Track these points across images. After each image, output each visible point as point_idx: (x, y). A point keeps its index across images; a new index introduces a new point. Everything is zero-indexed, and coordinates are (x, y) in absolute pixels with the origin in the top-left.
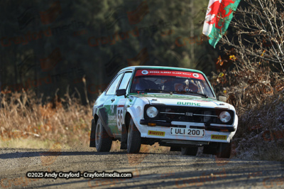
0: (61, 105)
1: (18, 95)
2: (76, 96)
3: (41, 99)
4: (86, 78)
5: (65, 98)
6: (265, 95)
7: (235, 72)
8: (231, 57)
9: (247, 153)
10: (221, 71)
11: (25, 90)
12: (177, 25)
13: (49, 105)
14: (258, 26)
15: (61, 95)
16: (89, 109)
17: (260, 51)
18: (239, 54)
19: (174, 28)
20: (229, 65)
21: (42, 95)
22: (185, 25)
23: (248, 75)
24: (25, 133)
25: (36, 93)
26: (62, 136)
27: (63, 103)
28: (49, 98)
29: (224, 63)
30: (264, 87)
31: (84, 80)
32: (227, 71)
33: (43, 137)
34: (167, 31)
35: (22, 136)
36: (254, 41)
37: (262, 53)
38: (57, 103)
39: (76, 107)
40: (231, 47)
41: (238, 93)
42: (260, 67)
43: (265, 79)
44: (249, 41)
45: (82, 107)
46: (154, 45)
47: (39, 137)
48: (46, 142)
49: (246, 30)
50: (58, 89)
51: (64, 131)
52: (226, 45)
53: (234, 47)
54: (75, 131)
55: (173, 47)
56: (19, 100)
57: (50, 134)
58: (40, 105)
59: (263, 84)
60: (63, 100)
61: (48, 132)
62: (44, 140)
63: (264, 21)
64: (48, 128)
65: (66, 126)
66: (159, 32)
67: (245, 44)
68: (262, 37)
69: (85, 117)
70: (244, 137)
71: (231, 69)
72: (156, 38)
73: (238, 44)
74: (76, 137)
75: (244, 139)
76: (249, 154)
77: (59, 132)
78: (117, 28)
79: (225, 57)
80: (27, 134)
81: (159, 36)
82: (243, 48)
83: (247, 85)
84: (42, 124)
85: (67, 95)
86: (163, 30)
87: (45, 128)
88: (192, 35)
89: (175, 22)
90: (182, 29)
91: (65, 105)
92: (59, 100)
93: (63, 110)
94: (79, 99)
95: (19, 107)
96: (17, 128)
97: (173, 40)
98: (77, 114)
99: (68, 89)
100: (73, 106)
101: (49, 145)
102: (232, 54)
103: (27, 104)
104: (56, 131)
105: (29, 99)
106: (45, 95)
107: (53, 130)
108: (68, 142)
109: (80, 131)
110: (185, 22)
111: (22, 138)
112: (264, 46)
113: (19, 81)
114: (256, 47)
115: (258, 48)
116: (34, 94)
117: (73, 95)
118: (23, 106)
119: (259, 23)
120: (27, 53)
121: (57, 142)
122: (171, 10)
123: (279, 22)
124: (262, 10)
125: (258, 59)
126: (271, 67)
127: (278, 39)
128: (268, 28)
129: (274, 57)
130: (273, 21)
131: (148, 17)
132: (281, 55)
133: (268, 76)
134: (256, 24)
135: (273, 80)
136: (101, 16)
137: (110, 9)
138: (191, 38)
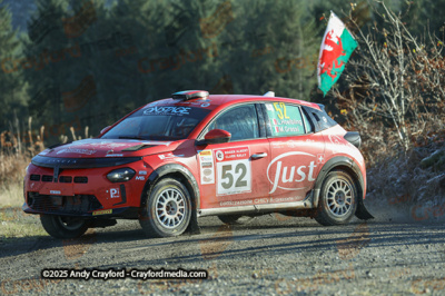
6: (378, 152)
8: (342, 111)
12: (285, 78)
14: (371, 79)
17: (372, 105)
18: (351, 109)
19: (281, 81)
22: (293, 78)
30: (377, 143)
36: (366, 95)
37: (374, 108)
40: (342, 102)
42: (373, 122)
43: (378, 134)
44: (361, 94)
49: (358, 83)
52: (338, 98)
53: (345, 101)
59: (375, 140)
63: (377, 74)
67: (357, 97)
68: (374, 90)
73: (349, 98)
79: (336, 111)
82: (355, 102)
88: (300, 88)
89: (283, 74)
90: (290, 82)
102: (343, 109)
110: (293, 74)
112: (377, 100)
114: (369, 101)
115: (371, 102)
119: (372, 76)
122: (279, 61)
123: (392, 76)
124: (374, 63)
125: (371, 114)
126: (384, 123)
127: (392, 93)
128: (381, 81)
129: (388, 112)
130: (386, 74)
131: (254, 69)
132: (394, 111)
133: (381, 132)
134: (368, 77)
135: (386, 137)
136: (206, 67)
137: (214, 61)
138: (299, 91)
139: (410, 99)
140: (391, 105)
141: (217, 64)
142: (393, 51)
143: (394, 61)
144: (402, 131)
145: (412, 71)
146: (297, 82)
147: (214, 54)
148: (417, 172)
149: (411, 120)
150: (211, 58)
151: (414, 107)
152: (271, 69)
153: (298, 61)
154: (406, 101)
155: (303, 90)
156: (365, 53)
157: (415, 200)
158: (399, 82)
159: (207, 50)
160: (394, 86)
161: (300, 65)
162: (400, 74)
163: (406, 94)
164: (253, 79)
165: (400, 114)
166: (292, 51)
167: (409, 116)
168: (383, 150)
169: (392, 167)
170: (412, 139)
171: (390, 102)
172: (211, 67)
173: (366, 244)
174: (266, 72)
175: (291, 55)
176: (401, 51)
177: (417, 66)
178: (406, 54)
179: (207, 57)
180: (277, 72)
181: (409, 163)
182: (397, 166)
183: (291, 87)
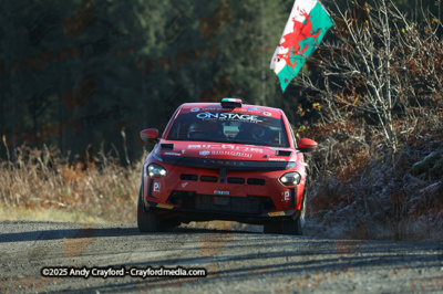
0: (93, 165)
1: (37, 153)
2: (114, 155)
3: (67, 159)
4: (126, 132)
5: (99, 156)
6: (358, 155)
7: (320, 124)
8: (314, 105)
9: (334, 229)
10: (302, 123)
11: (48, 146)
12: (245, 64)
13: (79, 166)
14: (350, 66)
15: (93, 152)
16: (131, 171)
17: (351, 98)
18: (325, 102)
19: (240, 67)
20: (312, 116)
21: (69, 152)
22: (255, 64)
23: (336, 128)
24: (47, 201)
25: (61, 150)
26: (94, 205)
27: (96, 163)
28: (77, 156)
29: (306, 113)
30: (358, 144)
31: (123, 134)
32: (310, 123)
33: (70, 207)
34: (231, 70)
35: (42, 206)
36: (344, 85)
37: (355, 100)
38: (88, 163)
39: (113, 169)
40: (315, 93)
41: (323, 151)
42: (352, 118)
43: (358, 133)
44: (338, 84)
45: (121, 168)
46: (215, 90)
47: (65, 208)
48: (74, 214)
49: (334, 70)
50: (90, 146)
51: (97, 200)
52: (310, 88)
53: (318, 92)
54: (111, 199)
55: (239, 92)
56: (39, 159)
57: (79, 203)
58: (67, 165)
59: (356, 141)
60: (97, 160)
61: (76, 201)
62: (71, 211)
63: (357, 59)
64: (77, 195)
65: (100, 193)
66: (221, 73)
67: (333, 88)
68: (354, 79)
69: (125, 181)
70: (331, 208)
71: (315, 121)
72: (217, 80)
73: (324, 88)
74: (113, 207)
75: (331, 212)
76: (337, 230)
77: (92, 201)
78: (167, 67)
79: (307, 105)
80: (50, 204)
81: (222, 78)
82: (331, 93)
83: (335, 142)
84: (69, 190)
85: (101, 153)
86: (227, 70)
87: (73, 195)
88: (264, 77)
89: (242, 59)
90: (251, 68)
91: (99, 166)
92: (92, 160)
93: (97, 172)
94: (117, 159)
95: (39, 169)
96: (37, 196)
97: (241, 82)
98: (115, 177)
99: (102, 145)
100: (110, 168)
101: (78, 218)
102: (316, 102)
103: (50, 165)
104: (87, 200)
105: (52, 157)
106: (73, 153)
107: (83, 198)
108: (102, 214)
109: (118, 200)
110: (255, 59)
111: (43, 209)
112: (357, 92)
113: (38, 134)
114: (348, 93)
115: (350, 94)
116: (59, 151)
117: (109, 153)
118: (44, 167)
119: (351, 62)
120: (51, 99)
121: (89, 213)
122: (237, 43)
123: (376, 61)
124: (354, 46)
125: (350, 108)
126: (367, 119)
127: (376, 82)
128: (363, 68)
129: (370, 105)
130: (368, 59)
131: (206, 54)
132: (379, 104)
133: (363, 131)
134: (346, 63)
135: (368, 136)
136: (146, 50)
137: (157, 43)
138: (262, 80)
139: (399, 89)
140: (375, 97)
141: (161, 46)
142: (377, 30)
143: (379, 43)
144: (388, 129)
145: (401, 55)
146: (260, 69)
147: (157, 34)
148: (407, 179)
149: (400, 116)
150: (153, 39)
151: (404, 100)
152: (228, 53)
153: (260, 43)
154: (394, 92)
155: (267, 79)
156: (343, 33)
157: (405, 214)
158: (385, 69)
159: (147, 29)
160: (378, 74)
161: (263, 48)
162: (385, 59)
163: (393, 83)
164: (205, 65)
165: (386, 108)
166: (253, 31)
167: (398, 111)
168: (366, 153)
169: (376, 173)
170: (401, 139)
171: (373, 93)
172: (153, 51)
173: (344, 267)
174: (221, 57)
175: (252, 36)
176: (386, 30)
177: (406, 49)
178: (393, 34)
179: (148, 38)
180: (235, 56)
181: (397, 168)
182: (383, 172)
183: (253, 75)
